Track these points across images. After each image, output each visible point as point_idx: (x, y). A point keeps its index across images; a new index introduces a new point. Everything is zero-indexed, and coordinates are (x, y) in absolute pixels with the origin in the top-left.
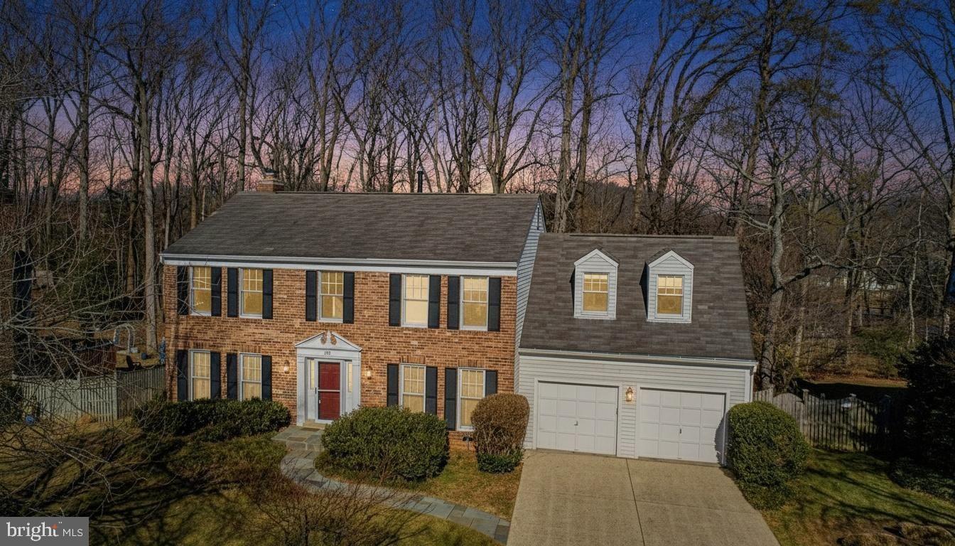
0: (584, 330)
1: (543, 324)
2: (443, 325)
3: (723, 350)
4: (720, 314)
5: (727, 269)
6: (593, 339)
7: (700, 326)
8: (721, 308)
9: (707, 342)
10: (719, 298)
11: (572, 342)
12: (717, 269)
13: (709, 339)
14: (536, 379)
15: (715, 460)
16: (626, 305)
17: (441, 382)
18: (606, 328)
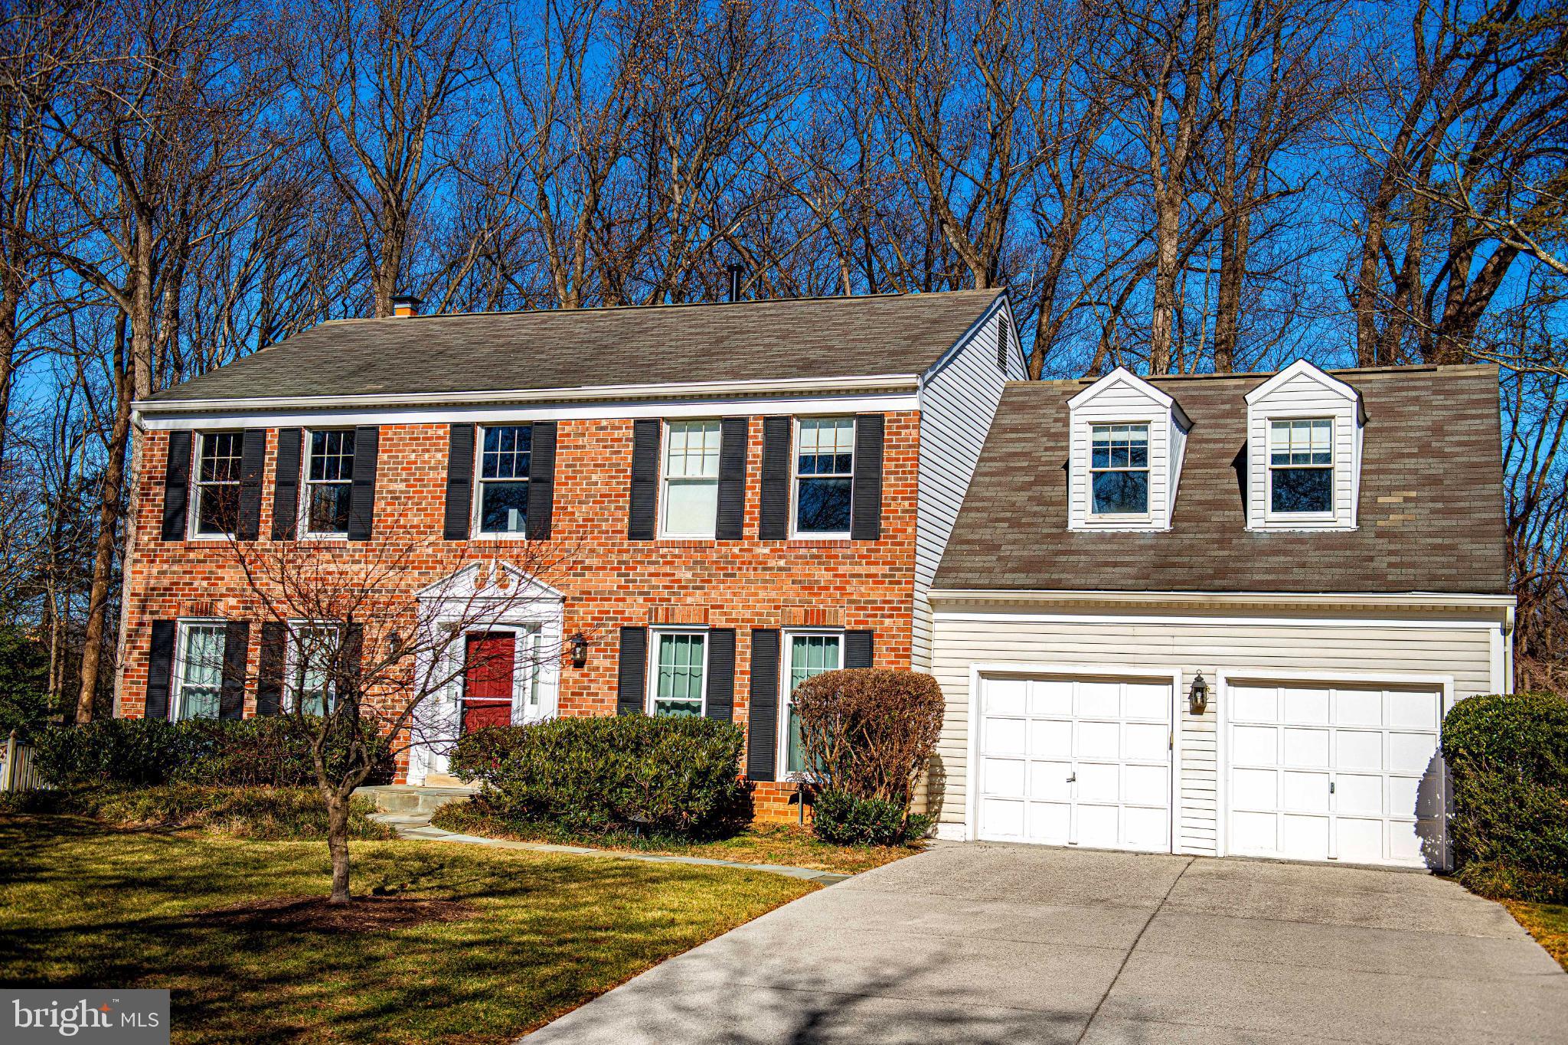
0: (1086, 553)
1: (991, 547)
2: (751, 530)
3: (1434, 578)
4: (1434, 511)
5: (1463, 426)
6: (1109, 569)
7: (1380, 535)
8: (1433, 500)
9: (1391, 565)
10: (1434, 481)
11: (1055, 576)
12: (1438, 430)
13: (1393, 559)
14: (975, 668)
15: (1420, 862)
16: (1200, 503)
17: (743, 664)
18: (1142, 548)
